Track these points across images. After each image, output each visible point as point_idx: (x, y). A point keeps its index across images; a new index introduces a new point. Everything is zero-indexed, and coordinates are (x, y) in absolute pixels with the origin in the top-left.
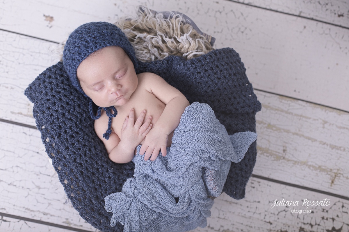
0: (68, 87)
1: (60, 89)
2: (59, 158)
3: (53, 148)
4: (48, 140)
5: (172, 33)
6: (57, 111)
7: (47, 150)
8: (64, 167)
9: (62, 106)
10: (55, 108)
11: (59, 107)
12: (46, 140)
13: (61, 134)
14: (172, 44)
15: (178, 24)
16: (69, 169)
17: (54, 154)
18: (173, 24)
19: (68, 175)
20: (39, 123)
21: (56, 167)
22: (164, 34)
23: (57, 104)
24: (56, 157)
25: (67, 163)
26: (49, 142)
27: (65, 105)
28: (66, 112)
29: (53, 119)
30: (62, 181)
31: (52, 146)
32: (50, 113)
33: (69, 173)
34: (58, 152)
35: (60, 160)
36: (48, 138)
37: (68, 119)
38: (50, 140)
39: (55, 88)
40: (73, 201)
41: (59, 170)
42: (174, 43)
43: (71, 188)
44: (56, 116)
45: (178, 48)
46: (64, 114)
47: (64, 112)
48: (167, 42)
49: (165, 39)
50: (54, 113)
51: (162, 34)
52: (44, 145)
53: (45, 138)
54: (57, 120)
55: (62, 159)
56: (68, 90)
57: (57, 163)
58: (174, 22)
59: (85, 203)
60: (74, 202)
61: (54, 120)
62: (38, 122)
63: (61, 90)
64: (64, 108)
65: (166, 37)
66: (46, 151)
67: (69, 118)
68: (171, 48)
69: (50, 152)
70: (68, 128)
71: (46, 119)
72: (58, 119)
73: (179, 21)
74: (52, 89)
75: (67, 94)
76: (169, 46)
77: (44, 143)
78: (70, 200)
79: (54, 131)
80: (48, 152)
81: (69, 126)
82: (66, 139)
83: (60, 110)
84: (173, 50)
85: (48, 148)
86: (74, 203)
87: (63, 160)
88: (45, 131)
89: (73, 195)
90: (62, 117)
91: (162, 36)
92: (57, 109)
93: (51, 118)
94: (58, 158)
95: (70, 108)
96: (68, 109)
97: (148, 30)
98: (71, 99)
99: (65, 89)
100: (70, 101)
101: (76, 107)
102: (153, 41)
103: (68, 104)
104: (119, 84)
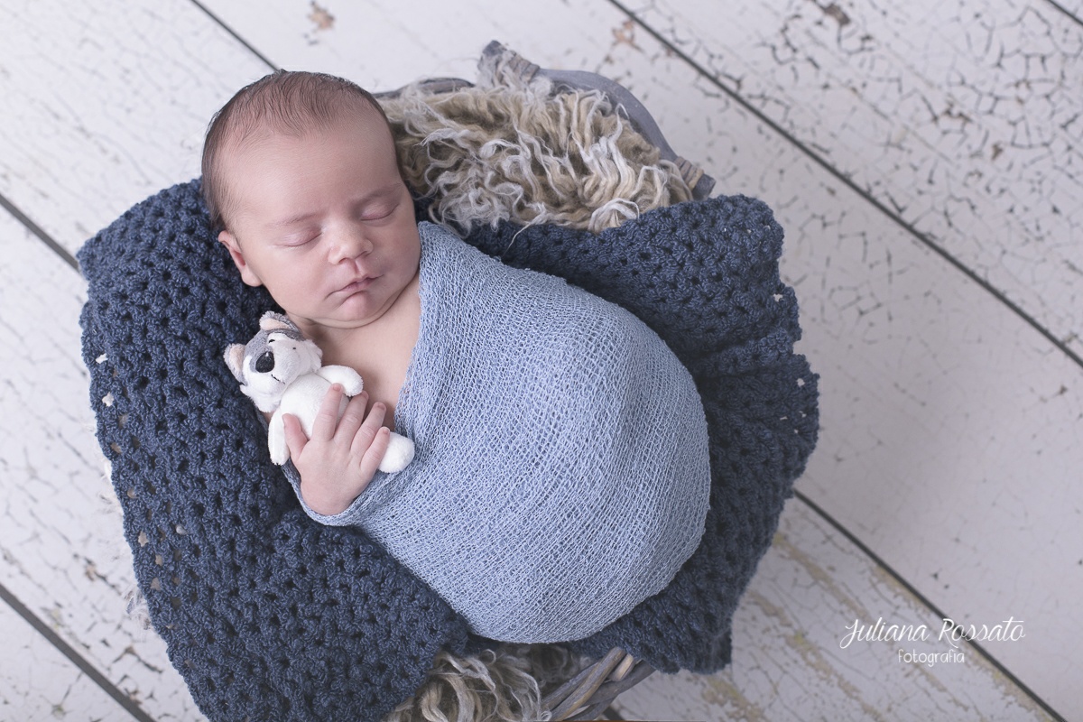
0: (202, 245)
1: (175, 249)
2: (136, 464)
3: (119, 427)
4: (108, 401)
5: (563, 139)
6: (146, 308)
7: (102, 434)
8: (146, 491)
9: (165, 295)
10: (143, 299)
11: (154, 295)
12: (105, 400)
13: (147, 378)
14: (563, 176)
15: (588, 113)
16: (159, 502)
17: (120, 447)
18: (568, 110)
19: (154, 521)
20: (92, 344)
21: (120, 489)
22: (537, 139)
23: (151, 287)
24: (125, 457)
25: (156, 480)
26: (111, 407)
27: (174, 294)
28: (173, 315)
29: (130, 330)
30: (132, 536)
31: (117, 421)
32: (122, 311)
33: (156, 515)
34: (134, 443)
35: (136, 469)
36: (109, 395)
37: (177, 338)
38: (115, 401)
39: (162, 243)
40: (155, 604)
41: (129, 499)
42: (569, 173)
43: (154, 563)
44: (141, 321)
45: (580, 192)
46: (164, 322)
47: (169, 312)
48: (547, 171)
49: (541, 158)
50: (135, 312)
51: (533, 140)
52: (94, 413)
53: (101, 393)
54: (139, 336)
55: (143, 467)
56: (200, 255)
57: (124, 477)
58: (574, 106)
59: (188, 616)
60: (155, 609)
61: (131, 335)
62: (88, 338)
63: (177, 251)
64: (170, 302)
65: (545, 151)
66: (99, 433)
67: (179, 334)
68: (558, 193)
69: (107, 439)
70: (171, 364)
71: (109, 326)
72: (145, 331)
73: (589, 106)
74: (152, 246)
75: (193, 263)
76: (551, 183)
77: (94, 409)
78: (144, 601)
79: (125, 368)
80: (104, 439)
81: (176, 358)
82: (159, 398)
83: (157, 305)
84: (564, 197)
85: (105, 427)
86: (155, 611)
87: (146, 470)
88: (106, 371)
89: (156, 584)
90: (157, 329)
91: (531, 147)
92: (146, 301)
93: (124, 328)
94: (130, 462)
95: (190, 306)
96: (184, 306)
97: (490, 117)
98: (200, 279)
99: (189, 250)
100: (196, 285)
101: (211, 308)
102: (506, 164)
103: (185, 291)
104: (366, 237)
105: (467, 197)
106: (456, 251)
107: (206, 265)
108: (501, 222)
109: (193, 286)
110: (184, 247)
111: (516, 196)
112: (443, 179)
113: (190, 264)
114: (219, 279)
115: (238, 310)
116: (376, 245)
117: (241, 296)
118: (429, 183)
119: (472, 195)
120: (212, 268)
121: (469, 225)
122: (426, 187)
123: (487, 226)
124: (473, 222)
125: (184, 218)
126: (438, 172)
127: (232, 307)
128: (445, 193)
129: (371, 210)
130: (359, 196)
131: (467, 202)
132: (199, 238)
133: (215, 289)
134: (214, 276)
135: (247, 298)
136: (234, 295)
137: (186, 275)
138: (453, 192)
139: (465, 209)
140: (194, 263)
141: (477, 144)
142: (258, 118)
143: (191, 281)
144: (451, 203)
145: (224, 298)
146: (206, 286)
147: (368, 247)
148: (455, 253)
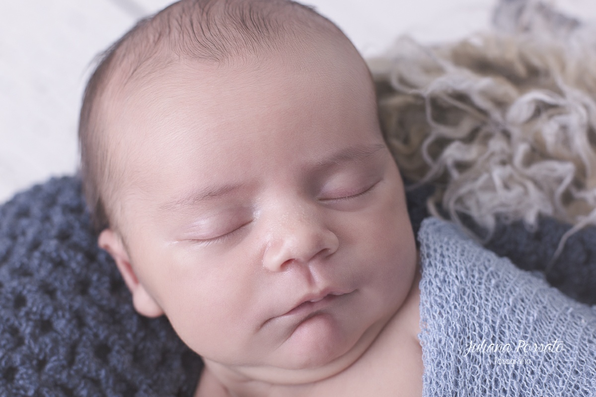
0: (80, 257)
27: (27, 330)
28: (23, 364)
47: (17, 358)
56: (74, 271)
63: (40, 265)
75: (61, 283)
95: (52, 350)
96: (41, 350)
97: (521, 70)
98: (71, 307)
99: (59, 264)
100: (64, 316)
101: (84, 354)
102: (549, 130)
103: (45, 326)
104: (328, 227)
105: (491, 179)
106: (482, 268)
107: (83, 286)
108: (542, 219)
109: (58, 318)
110: (51, 260)
111: (560, 180)
112: (453, 153)
113: (57, 284)
114: (101, 308)
115: (127, 358)
116: (344, 240)
117: (135, 336)
118: (428, 159)
119: (498, 174)
120: (92, 291)
121: (489, 222)
122: (424, 169)
123: (519, 225)
124: (498, 217)
125: (58, 218)
126: (442, 143)
127: (118, 352)
128: (455, 174)
129: (337, 183)
130: (316, 155)
131: (489, 187)
132: (76, 247)
133: (92, 323)
134: (92, 303)
135: (144, 339)
136: (122, 334)
137: (48, 300)
138: (469, 174)
139: (485, 197)
140: (64, 283)
141: (502, 104)
142: (156, 43)
143: (55, 310)
144: (463, 190)
145: (107, 338)
146: (79, 319)
147: (331, 240)
148: (480, 272)
